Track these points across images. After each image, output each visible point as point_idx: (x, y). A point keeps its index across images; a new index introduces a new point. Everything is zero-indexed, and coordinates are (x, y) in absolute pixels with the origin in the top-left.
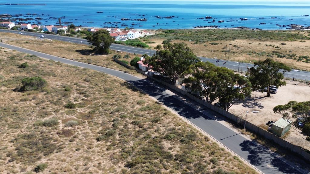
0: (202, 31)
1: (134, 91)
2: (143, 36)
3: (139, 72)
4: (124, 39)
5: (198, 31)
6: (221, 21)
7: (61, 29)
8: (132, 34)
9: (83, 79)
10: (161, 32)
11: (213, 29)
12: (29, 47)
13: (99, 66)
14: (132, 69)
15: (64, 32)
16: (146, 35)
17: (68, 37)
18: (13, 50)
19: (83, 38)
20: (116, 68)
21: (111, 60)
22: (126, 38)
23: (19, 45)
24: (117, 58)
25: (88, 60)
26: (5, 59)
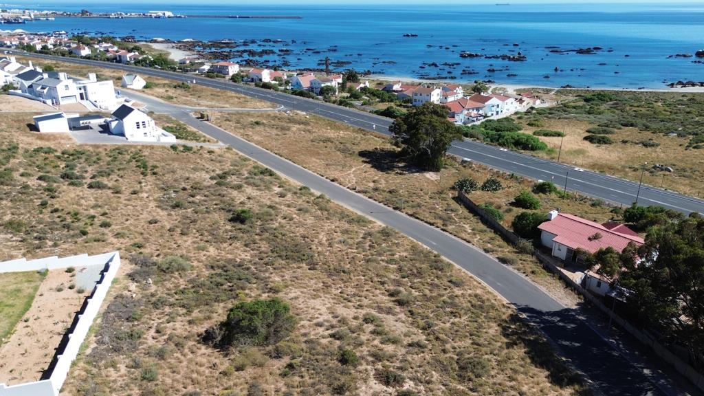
1: (561, 386)
4: (475, 119)
8: (498, 105)
9: (386, 286)
12: (259, 138)
13: (422, 220)
14: (522, 250)
15: (335, 93)
17: (342, 107)
18: (227, 146)
19: (377, 112)
20: (472, 236)
21: (451, 195)
23: (242, 131)
24: (466, 190)
25: (390, 192)
26: (205, 183)
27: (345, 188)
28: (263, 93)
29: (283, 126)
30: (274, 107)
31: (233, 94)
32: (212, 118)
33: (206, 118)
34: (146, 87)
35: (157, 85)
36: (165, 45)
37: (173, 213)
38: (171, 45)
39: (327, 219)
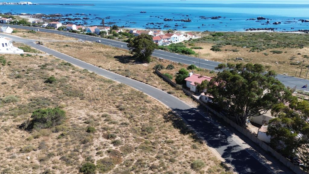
0: (256, 34)
1: (184, 134)
2: (188, 40)
3: (187, 95)
4: (167, 43)
5: (251, 35)
6: (277, 23)
7: (103, 30)
8: (176, 38)
9: (116, 104)
10: (207, 35)
11: (270, 33)
12: (67, 51)
13: (138, 80)
14: (178, 89)
15: (106, 33)
16: (191, 39)
17: (109, 39)
18: (50, 55)
19: (124, 41)
20: (158, 85)
21: (152, 71)
22: (169, 42)
23: (58, 49)
24: (159, 69)
25: (126, 71)
26: (35, 69)
27: (105, 70)
28: (72, 34)
29: (79, 47)
30: (76, 40)
31: (57, 35)
32: (45, 44)
33: (41, 44)
34: (13, 32)
35: (19, 32)
36: (27, 16)
37: (16, 80)
38: (30, 16)
39: (93, 81)
